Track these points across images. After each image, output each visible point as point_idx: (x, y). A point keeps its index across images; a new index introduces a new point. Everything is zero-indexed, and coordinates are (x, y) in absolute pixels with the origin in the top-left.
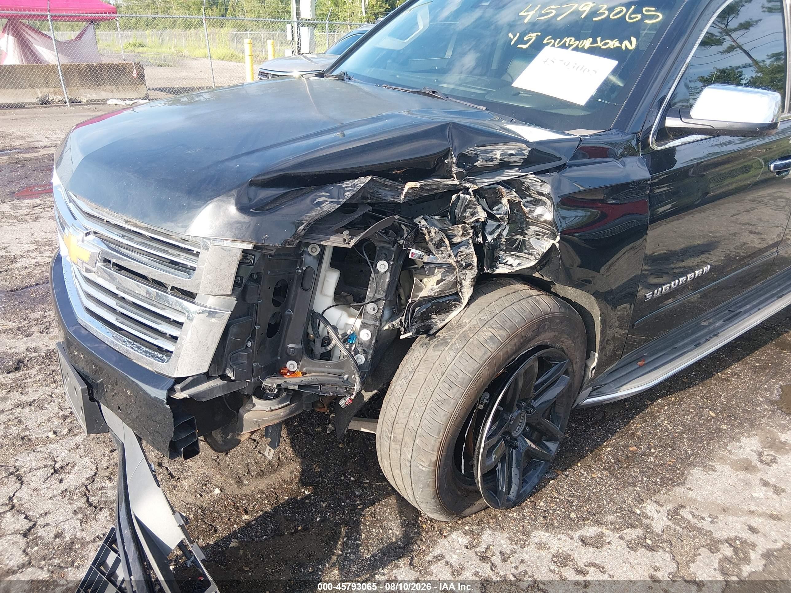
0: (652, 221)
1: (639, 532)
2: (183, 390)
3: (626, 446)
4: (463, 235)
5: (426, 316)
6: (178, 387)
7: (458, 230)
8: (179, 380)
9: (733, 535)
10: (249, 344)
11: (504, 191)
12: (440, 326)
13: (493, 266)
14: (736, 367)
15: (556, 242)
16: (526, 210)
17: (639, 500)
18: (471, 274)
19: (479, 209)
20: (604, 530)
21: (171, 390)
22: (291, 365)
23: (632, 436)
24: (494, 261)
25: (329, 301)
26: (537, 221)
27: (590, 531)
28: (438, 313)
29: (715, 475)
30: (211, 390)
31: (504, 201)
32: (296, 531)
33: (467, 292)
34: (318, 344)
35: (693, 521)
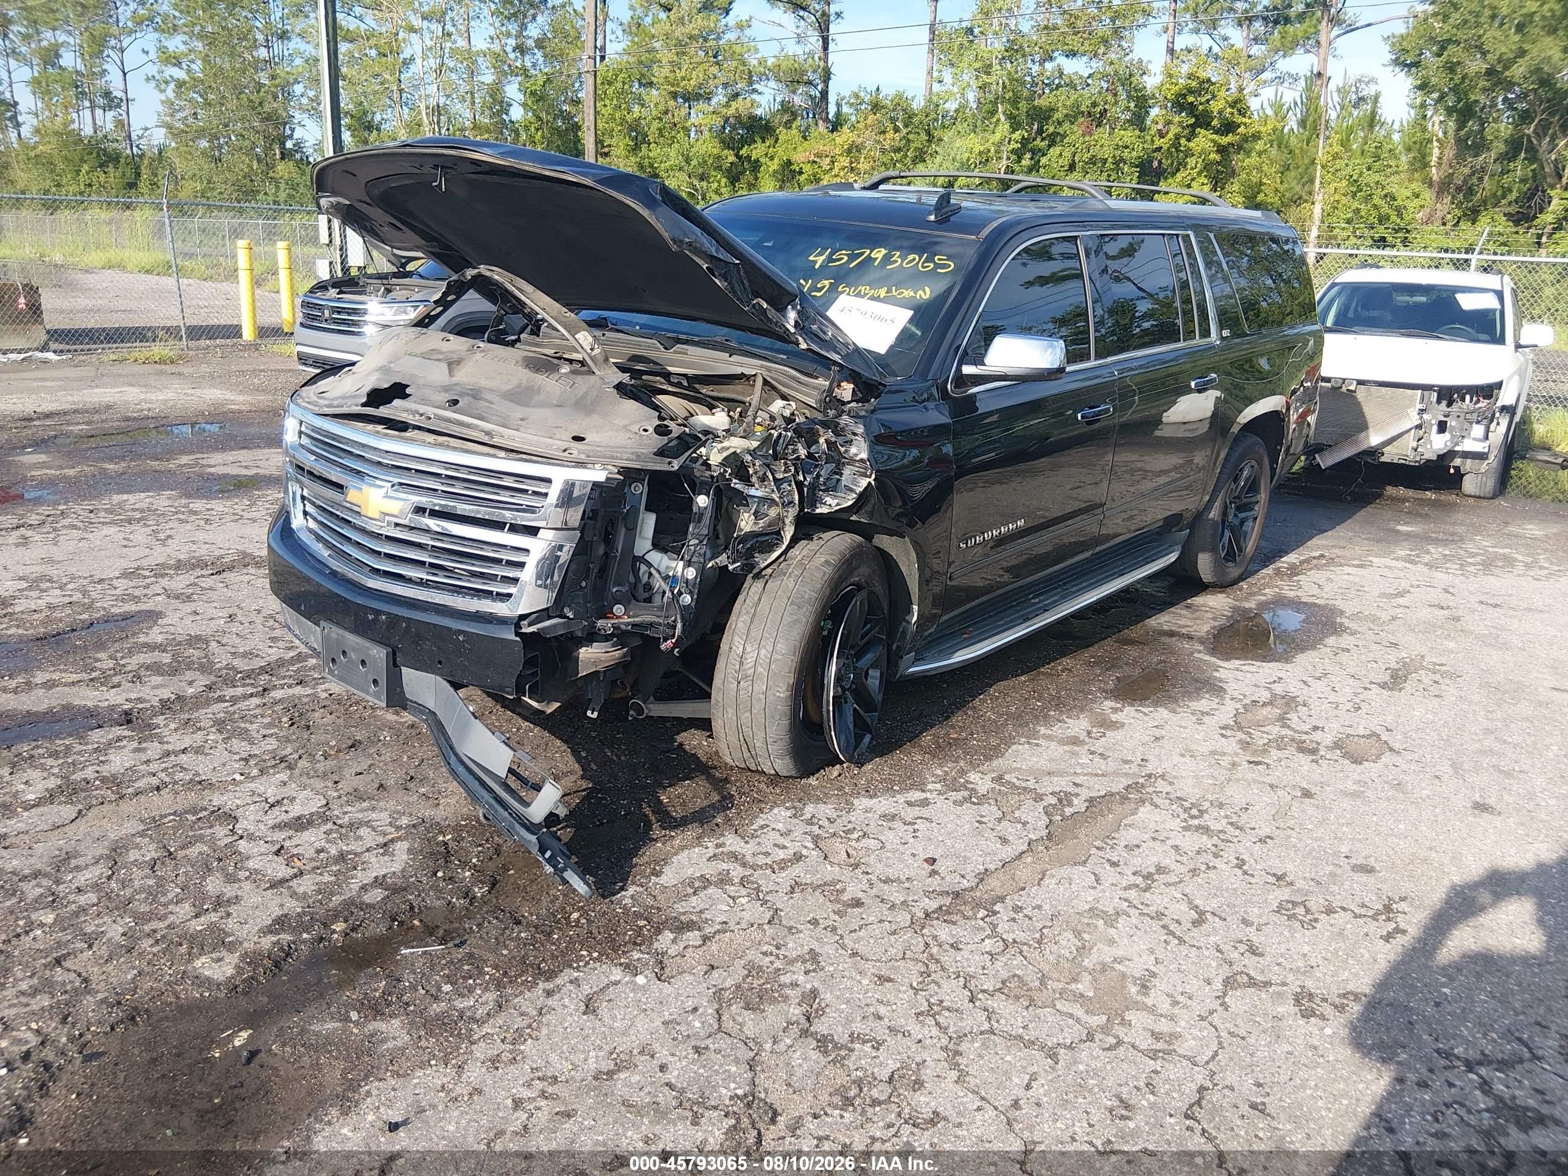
0: (958, 476)
1: (966, 794)
2: (530, 625)
3: (947, 734)
4: (785, 471)
5: (749, 554)
6: (525, 622)
7: (780, 466)
8: (523, 617)
9: (1057, 789)
10: (584, 584)
11: (821, 431)
12: (762, 566)
13: (814, 506)
14: (1067, 661)
15: (872, 480)
16: (842, 449)
17: (963, 772)
18: (792, 513)
19: (799, 446)
20: (928, 795)
21: (518, 626)
22: (618, 609)
23: (953, 727)
24: (814, 502)
25: (648, 545)
26: (852, 461)
27: (916, 795)
28: (761, 552)
29: (1040, 749)
30: (554, 626)
31: (822, 440)
32: (602, 824)
33: (788, 533)
34: (641, 589)
35: (1017, 783)
